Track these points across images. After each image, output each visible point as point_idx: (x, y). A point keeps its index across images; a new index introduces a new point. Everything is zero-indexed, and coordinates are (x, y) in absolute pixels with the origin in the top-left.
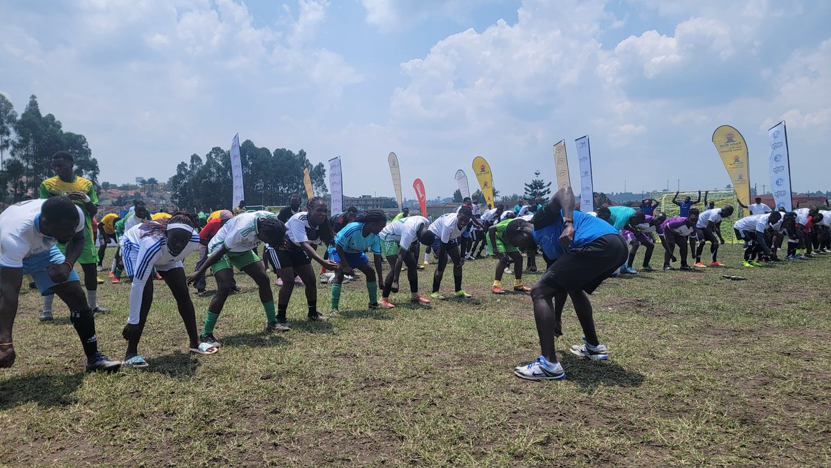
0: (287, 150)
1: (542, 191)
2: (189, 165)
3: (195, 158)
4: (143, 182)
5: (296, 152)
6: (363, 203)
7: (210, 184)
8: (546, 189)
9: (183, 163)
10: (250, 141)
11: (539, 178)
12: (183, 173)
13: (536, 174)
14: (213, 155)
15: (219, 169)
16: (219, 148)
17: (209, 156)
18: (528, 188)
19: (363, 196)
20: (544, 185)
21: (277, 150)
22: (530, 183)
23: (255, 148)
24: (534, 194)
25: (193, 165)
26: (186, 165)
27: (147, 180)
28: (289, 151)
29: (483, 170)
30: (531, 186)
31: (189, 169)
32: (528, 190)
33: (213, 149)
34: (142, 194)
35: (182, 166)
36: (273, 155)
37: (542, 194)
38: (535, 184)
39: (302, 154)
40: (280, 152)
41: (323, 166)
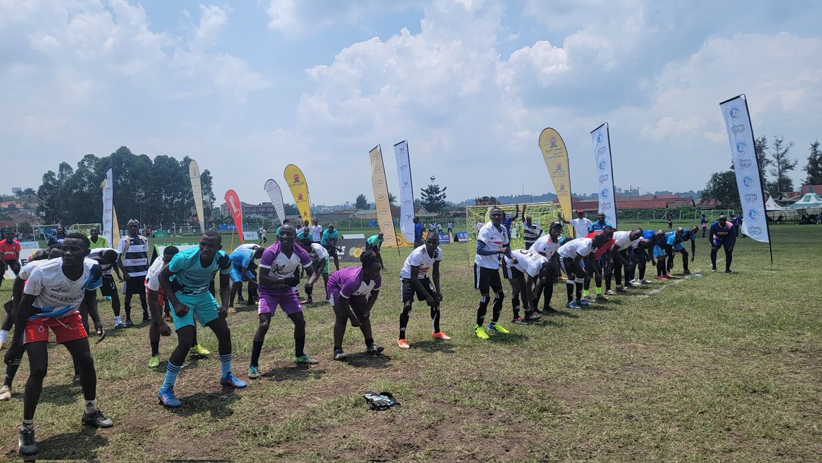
0: (169, 157)
1: (438, 195)
2: (57, 175)
3: (64, 167)
4: (19, 193)
5: (180, 159)
6: (263, 210)
7: (81, 195)
8: (441, 193)
9: (50, 172)
10: (125, 148)
11: (434, 184)
12: (50, 183)
13: (432, 179)
14: (86, 163)
15: (91, 177)
16: (93, 155)
17: (81, 164)
18: (424, 193)
19: (263, 203)
20: (439, 190)
21: (158, 157)
22: (426, 188)
23: (132, 155)
24: (431, 199)
25: (62, 175)
26: (54, 174)
27: (23, 190)
28: (172, 158)
29: (297, 180)
30: (427, 191)
31: (57, 179)
32: (424, 195)
33: (86, 156)
34: (18, 206)
35: (49, 176)
36: (153, 163)
37: (437, 199)
38: (431, 190)
39: (187, 161)
40: (161, 159)
41: (209, 173)
